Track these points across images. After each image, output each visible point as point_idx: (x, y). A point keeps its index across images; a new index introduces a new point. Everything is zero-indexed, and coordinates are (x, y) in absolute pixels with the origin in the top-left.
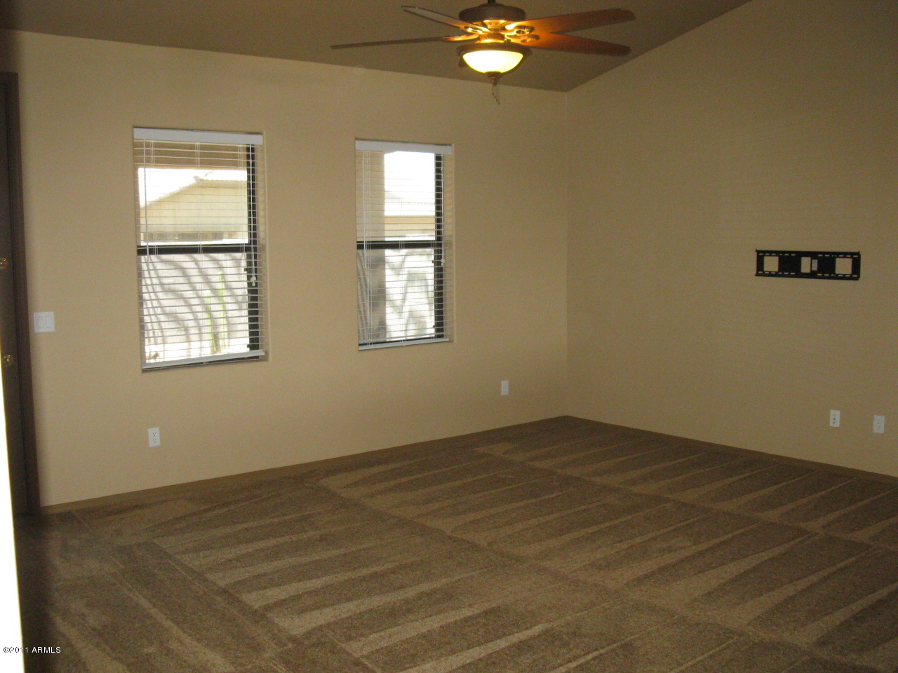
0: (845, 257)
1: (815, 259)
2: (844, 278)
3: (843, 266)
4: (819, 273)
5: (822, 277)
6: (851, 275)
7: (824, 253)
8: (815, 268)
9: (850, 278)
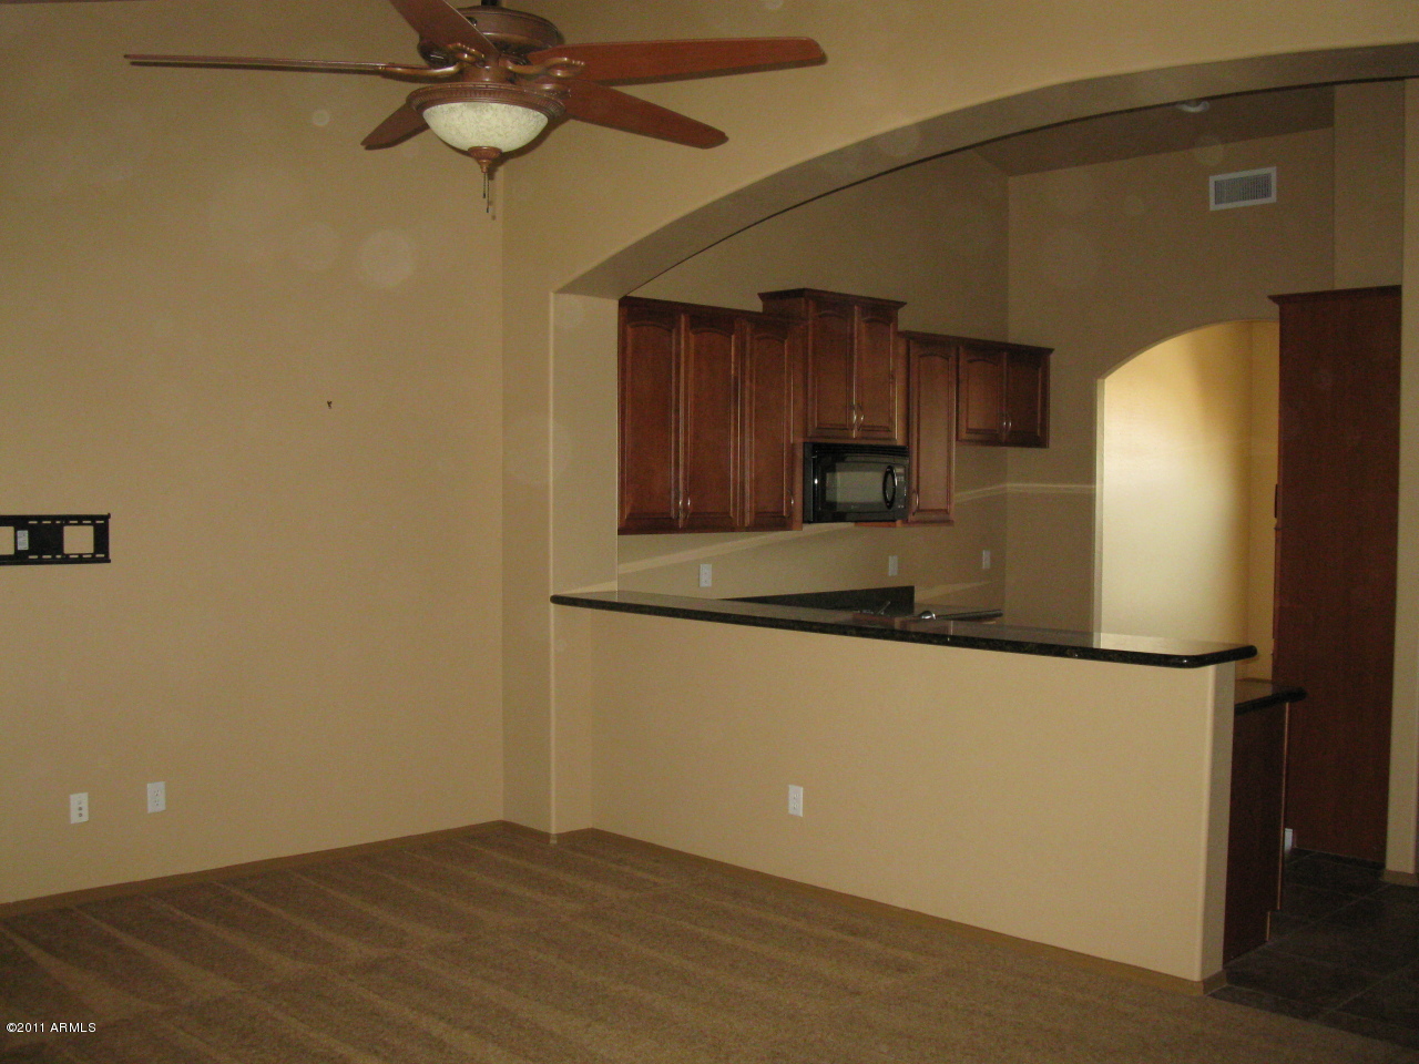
0: (80, 524)
1: (23, 529)
2: (81, 560)
3: (78, 540)
4: (33, 554)
5: (40, 562)
6: (93, 555)
7: (40, 518)
8: (24, 544)
9: (93, 560)
